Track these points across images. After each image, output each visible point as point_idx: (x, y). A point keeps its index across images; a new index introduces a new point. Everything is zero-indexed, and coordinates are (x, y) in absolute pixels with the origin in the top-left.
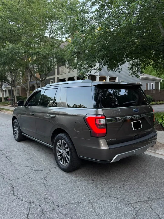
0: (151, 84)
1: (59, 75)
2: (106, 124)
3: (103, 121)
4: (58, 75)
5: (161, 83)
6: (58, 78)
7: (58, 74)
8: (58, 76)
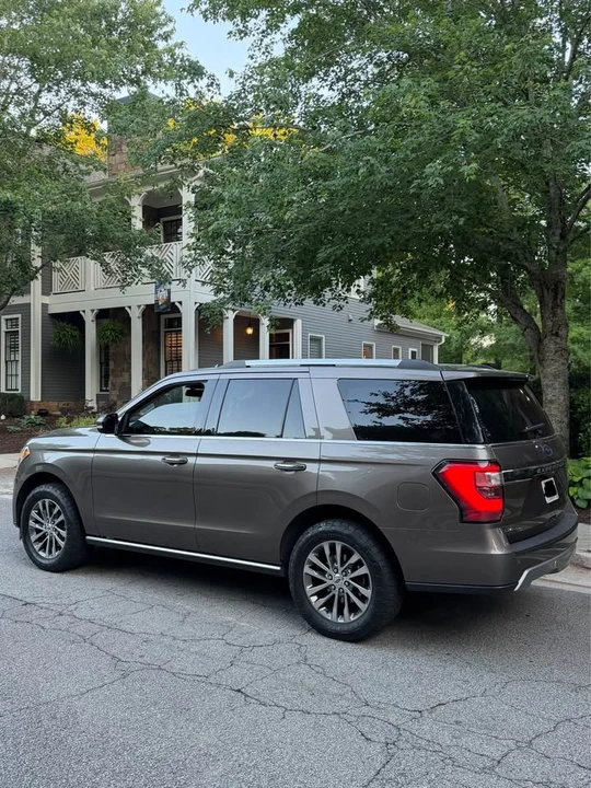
0: (411, 350)
1: (48, 294)
2: (502, 487)
3: (495, 479)
4: (43, 294)
5: (441, 348)
6: (45, 306)
7: (47, 290)
8: (46, 300)
